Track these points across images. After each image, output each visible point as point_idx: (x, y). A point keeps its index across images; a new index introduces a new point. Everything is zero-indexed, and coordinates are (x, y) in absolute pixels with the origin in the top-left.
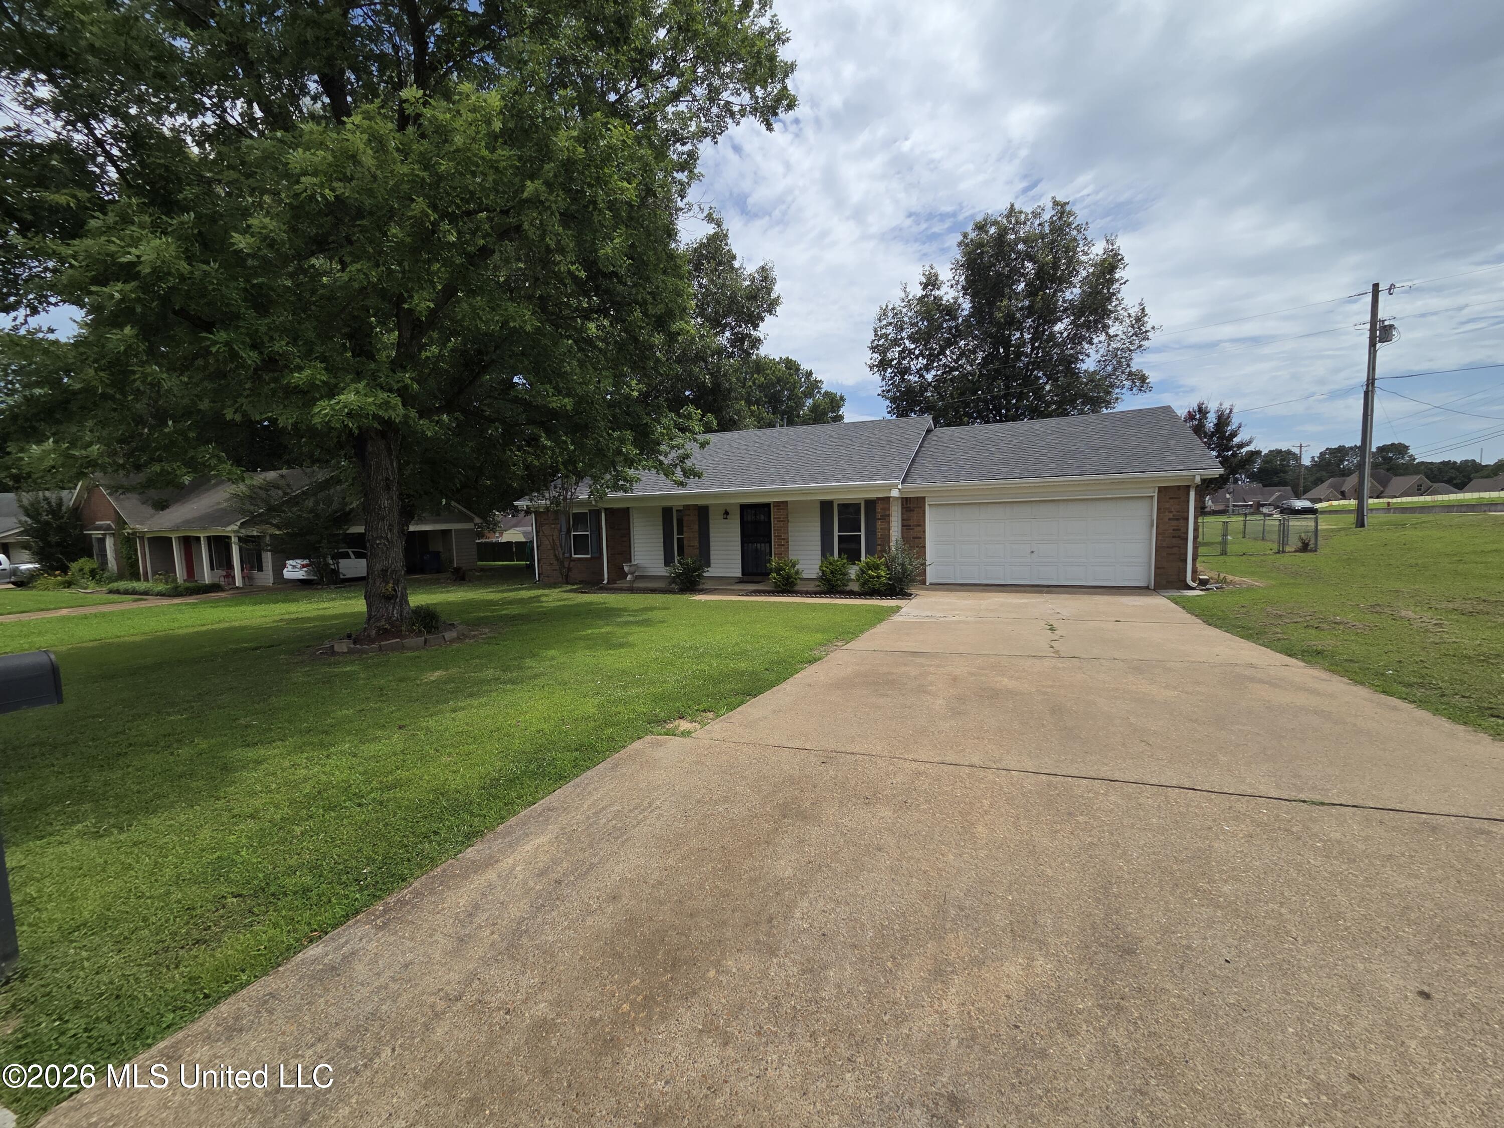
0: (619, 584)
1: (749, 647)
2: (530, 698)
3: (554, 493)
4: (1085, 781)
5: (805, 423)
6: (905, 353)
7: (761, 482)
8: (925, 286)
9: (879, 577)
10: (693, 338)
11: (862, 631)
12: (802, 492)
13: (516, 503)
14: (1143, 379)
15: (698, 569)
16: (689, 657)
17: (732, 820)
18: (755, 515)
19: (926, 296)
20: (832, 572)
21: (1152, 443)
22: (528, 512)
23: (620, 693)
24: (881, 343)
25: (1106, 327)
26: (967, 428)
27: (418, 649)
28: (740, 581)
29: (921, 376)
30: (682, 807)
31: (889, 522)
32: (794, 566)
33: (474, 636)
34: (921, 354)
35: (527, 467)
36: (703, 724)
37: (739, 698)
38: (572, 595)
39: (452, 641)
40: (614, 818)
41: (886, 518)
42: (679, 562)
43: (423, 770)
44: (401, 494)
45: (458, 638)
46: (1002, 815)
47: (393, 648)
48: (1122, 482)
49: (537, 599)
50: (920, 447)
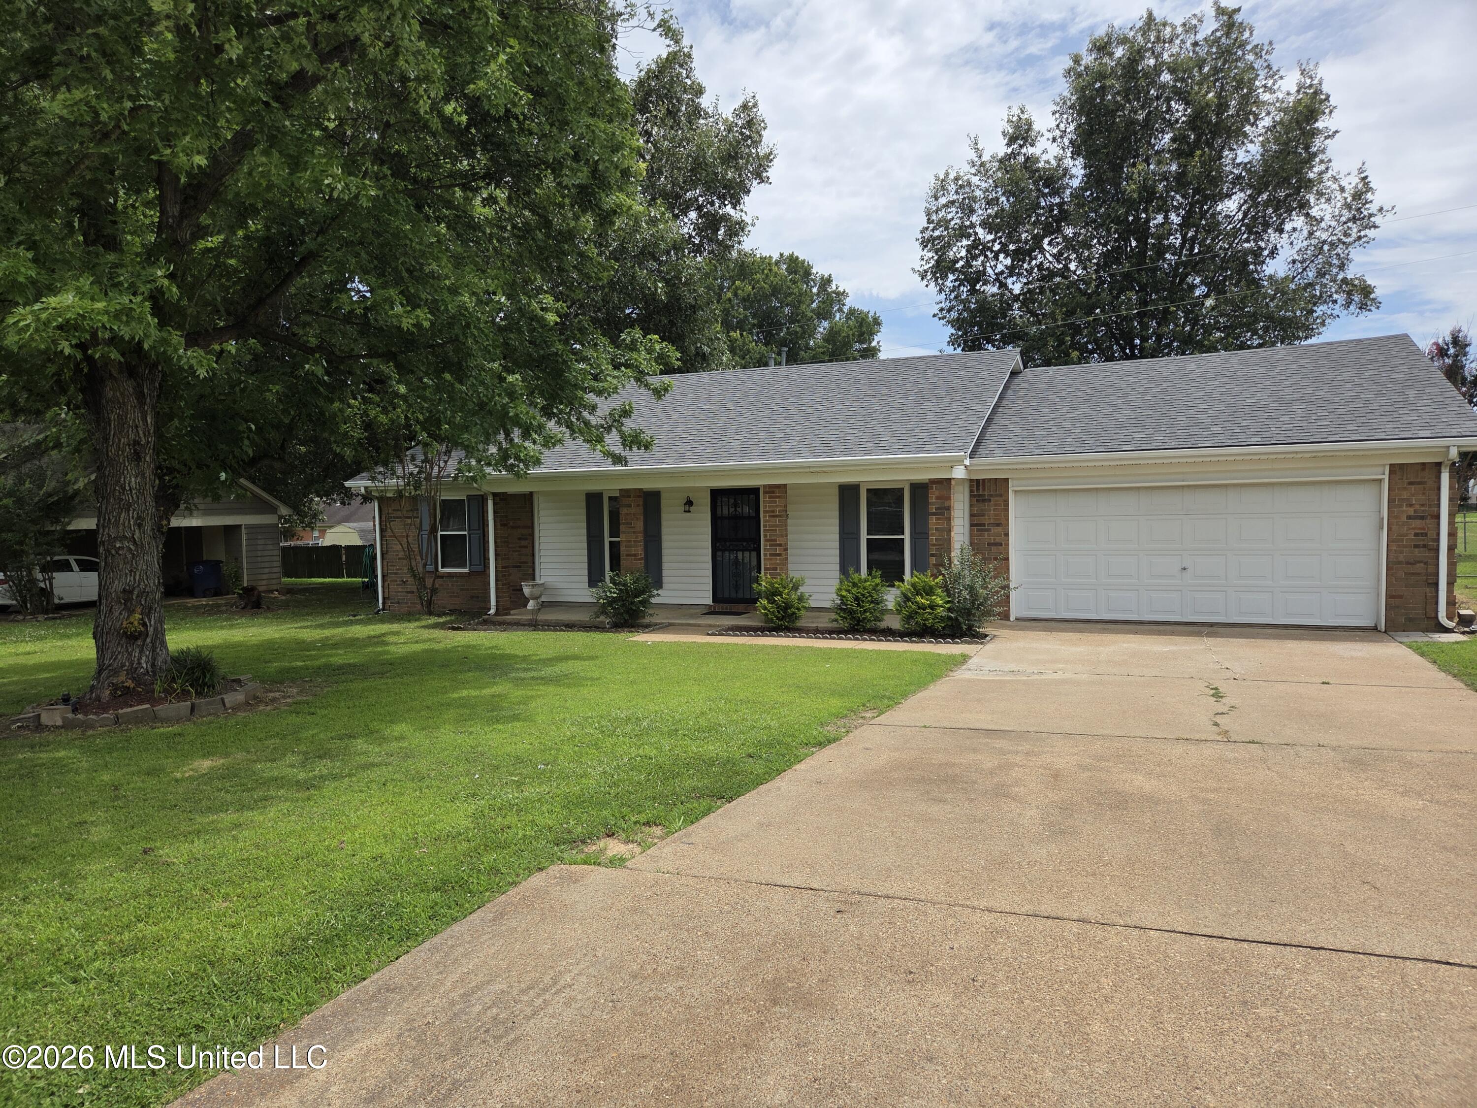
0: (515, 615)
1: (722, 719)
2: (363, 802)
3: (411, 468)
4: (1270, 948)
5: (816, 359)
6: (977, 248)
7: (745, 453)
8: (1012, 140)
9: (932, 607)
10: (637, 221)
11: (905, 696)
12: (810, 470)
13: (348, 484)
14: (1366, 291)
15: (643, 592)
16: (625, 735)
17: (688, 1007)
18: (735, 505)
19: (1014, 155)
20: (857, 599)
21: (1379, 394)
22: (367, 498)
23: (511, 794)
24: (937, 233)
25: (1304, 206)
26: (1078, 368)
27: (179, 720)
28: (711, 612)
29: (1003, 285)
30: (607, 985)
31: (949, 519)
32: (796, 588)
33: (274, 700)
34: (1004, 249)
35: (368, 426)
36: (645, 846)
37: (705, 803)
38: (437, 633)
39: (236, 708)
40: (494, 1004)
41: (945, 511)
42: (613, 581)
43: (179, 923)
44: (159, 467)
45: (247, 703)
46: (1133, 1005)
47: (138, 720)
48: (1331, 456)
49: (379, 640)
50: (1001, 398)
